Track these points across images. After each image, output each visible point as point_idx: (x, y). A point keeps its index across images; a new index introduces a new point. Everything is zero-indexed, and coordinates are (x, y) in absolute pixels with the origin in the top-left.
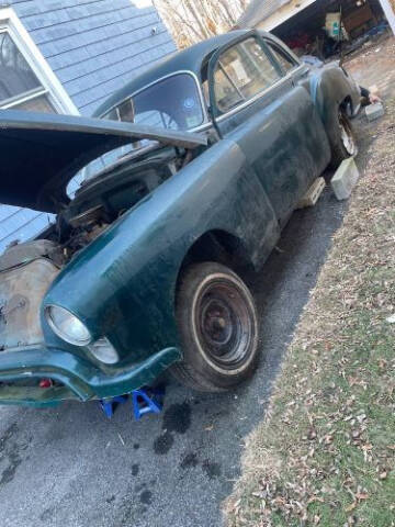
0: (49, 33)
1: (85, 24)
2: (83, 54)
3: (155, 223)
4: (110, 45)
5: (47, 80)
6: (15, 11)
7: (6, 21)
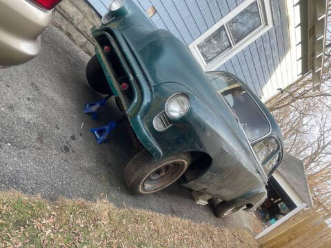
0: (260, 46)
1: (264, 63)
2: (251, 64)
3: (207, 125)
4: (254, 77)
5: (237, 47)
6: (271, 29)
7: (267, 24)
